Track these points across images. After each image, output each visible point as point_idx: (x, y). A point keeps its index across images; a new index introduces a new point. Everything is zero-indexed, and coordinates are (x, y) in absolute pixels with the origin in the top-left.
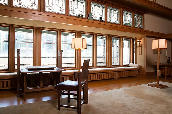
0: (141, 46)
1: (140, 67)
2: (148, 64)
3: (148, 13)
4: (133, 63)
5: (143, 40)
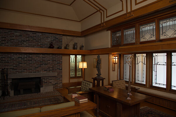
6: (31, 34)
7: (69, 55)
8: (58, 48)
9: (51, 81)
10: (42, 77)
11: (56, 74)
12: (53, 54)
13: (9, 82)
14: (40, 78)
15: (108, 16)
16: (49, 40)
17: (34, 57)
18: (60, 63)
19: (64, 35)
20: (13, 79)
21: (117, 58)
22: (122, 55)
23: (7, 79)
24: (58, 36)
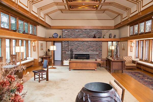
0: (34, 47)
1: (35, 59)
2: (39, 57)
3: (39, 26)
4: (28, 57)
5: (36, 42)
6: (84, 30)
7: (108, 41)
8: (99, 38)
9: (95, 57)
10: (90, 54)
11: (98, 53)
12: (96, 41)
13: (74, 56)
14: (89, 55)
15: (131, 13)
16: (94, 33)
17: (86, 43)
18: (101, 47)
19: (103, 29)
20: (75, 54)
21: (133, 43)
22: (140, 41)
23: (73, 54)
24: (99, 30)
